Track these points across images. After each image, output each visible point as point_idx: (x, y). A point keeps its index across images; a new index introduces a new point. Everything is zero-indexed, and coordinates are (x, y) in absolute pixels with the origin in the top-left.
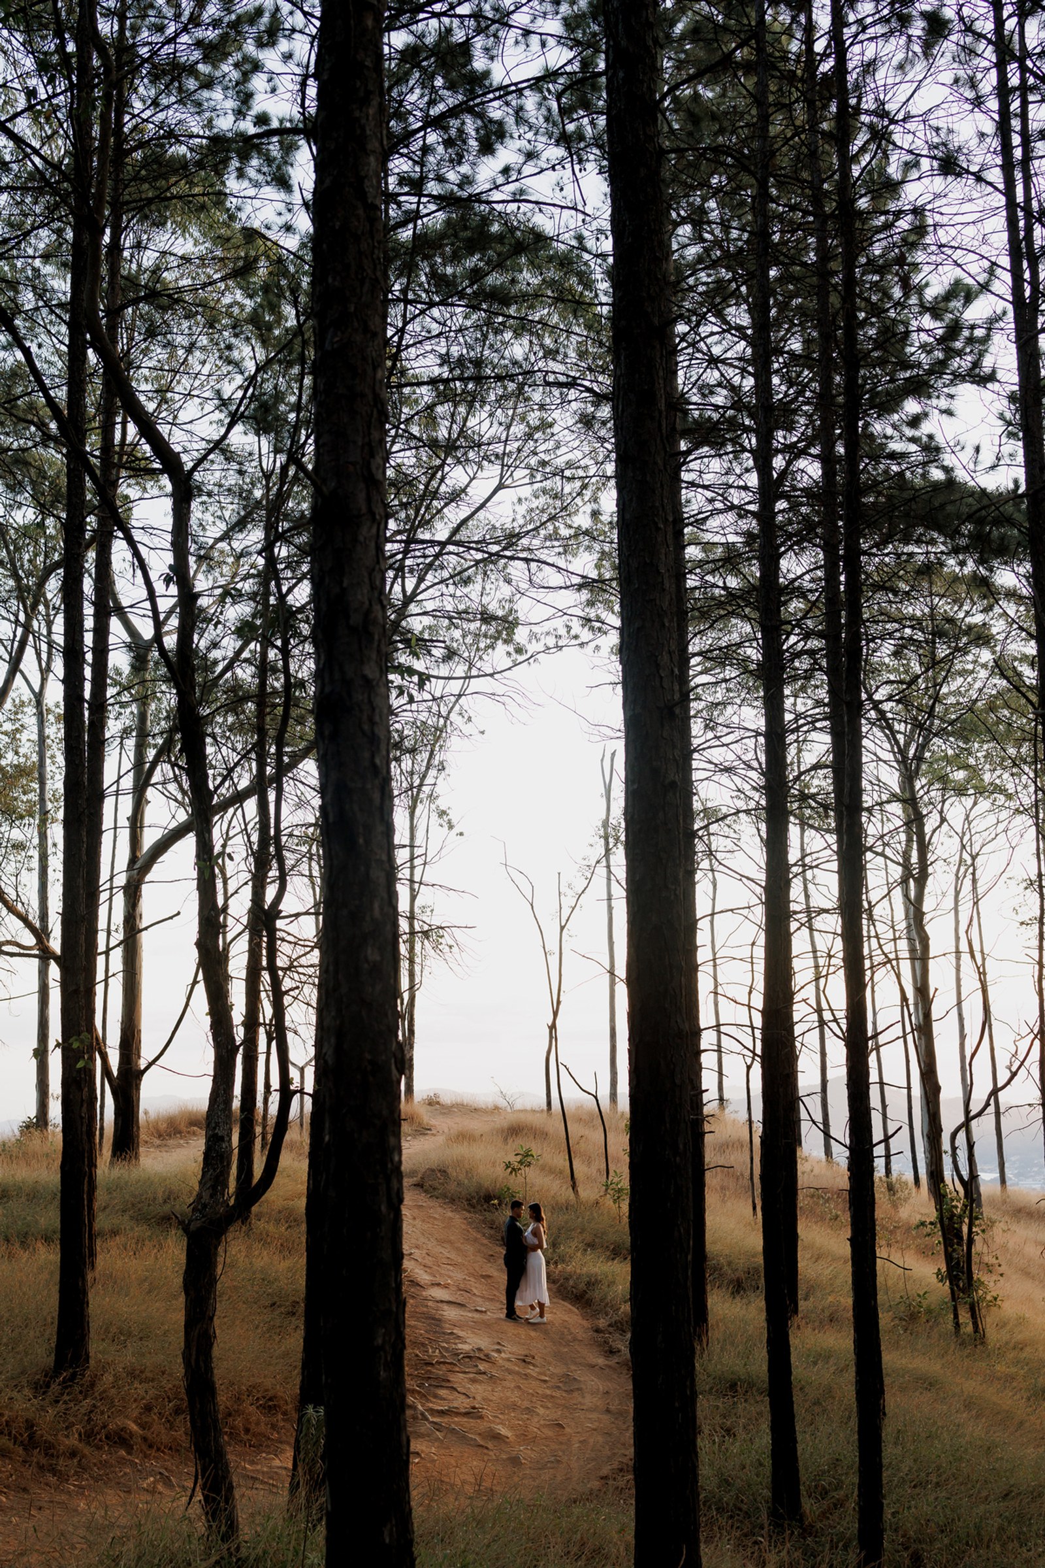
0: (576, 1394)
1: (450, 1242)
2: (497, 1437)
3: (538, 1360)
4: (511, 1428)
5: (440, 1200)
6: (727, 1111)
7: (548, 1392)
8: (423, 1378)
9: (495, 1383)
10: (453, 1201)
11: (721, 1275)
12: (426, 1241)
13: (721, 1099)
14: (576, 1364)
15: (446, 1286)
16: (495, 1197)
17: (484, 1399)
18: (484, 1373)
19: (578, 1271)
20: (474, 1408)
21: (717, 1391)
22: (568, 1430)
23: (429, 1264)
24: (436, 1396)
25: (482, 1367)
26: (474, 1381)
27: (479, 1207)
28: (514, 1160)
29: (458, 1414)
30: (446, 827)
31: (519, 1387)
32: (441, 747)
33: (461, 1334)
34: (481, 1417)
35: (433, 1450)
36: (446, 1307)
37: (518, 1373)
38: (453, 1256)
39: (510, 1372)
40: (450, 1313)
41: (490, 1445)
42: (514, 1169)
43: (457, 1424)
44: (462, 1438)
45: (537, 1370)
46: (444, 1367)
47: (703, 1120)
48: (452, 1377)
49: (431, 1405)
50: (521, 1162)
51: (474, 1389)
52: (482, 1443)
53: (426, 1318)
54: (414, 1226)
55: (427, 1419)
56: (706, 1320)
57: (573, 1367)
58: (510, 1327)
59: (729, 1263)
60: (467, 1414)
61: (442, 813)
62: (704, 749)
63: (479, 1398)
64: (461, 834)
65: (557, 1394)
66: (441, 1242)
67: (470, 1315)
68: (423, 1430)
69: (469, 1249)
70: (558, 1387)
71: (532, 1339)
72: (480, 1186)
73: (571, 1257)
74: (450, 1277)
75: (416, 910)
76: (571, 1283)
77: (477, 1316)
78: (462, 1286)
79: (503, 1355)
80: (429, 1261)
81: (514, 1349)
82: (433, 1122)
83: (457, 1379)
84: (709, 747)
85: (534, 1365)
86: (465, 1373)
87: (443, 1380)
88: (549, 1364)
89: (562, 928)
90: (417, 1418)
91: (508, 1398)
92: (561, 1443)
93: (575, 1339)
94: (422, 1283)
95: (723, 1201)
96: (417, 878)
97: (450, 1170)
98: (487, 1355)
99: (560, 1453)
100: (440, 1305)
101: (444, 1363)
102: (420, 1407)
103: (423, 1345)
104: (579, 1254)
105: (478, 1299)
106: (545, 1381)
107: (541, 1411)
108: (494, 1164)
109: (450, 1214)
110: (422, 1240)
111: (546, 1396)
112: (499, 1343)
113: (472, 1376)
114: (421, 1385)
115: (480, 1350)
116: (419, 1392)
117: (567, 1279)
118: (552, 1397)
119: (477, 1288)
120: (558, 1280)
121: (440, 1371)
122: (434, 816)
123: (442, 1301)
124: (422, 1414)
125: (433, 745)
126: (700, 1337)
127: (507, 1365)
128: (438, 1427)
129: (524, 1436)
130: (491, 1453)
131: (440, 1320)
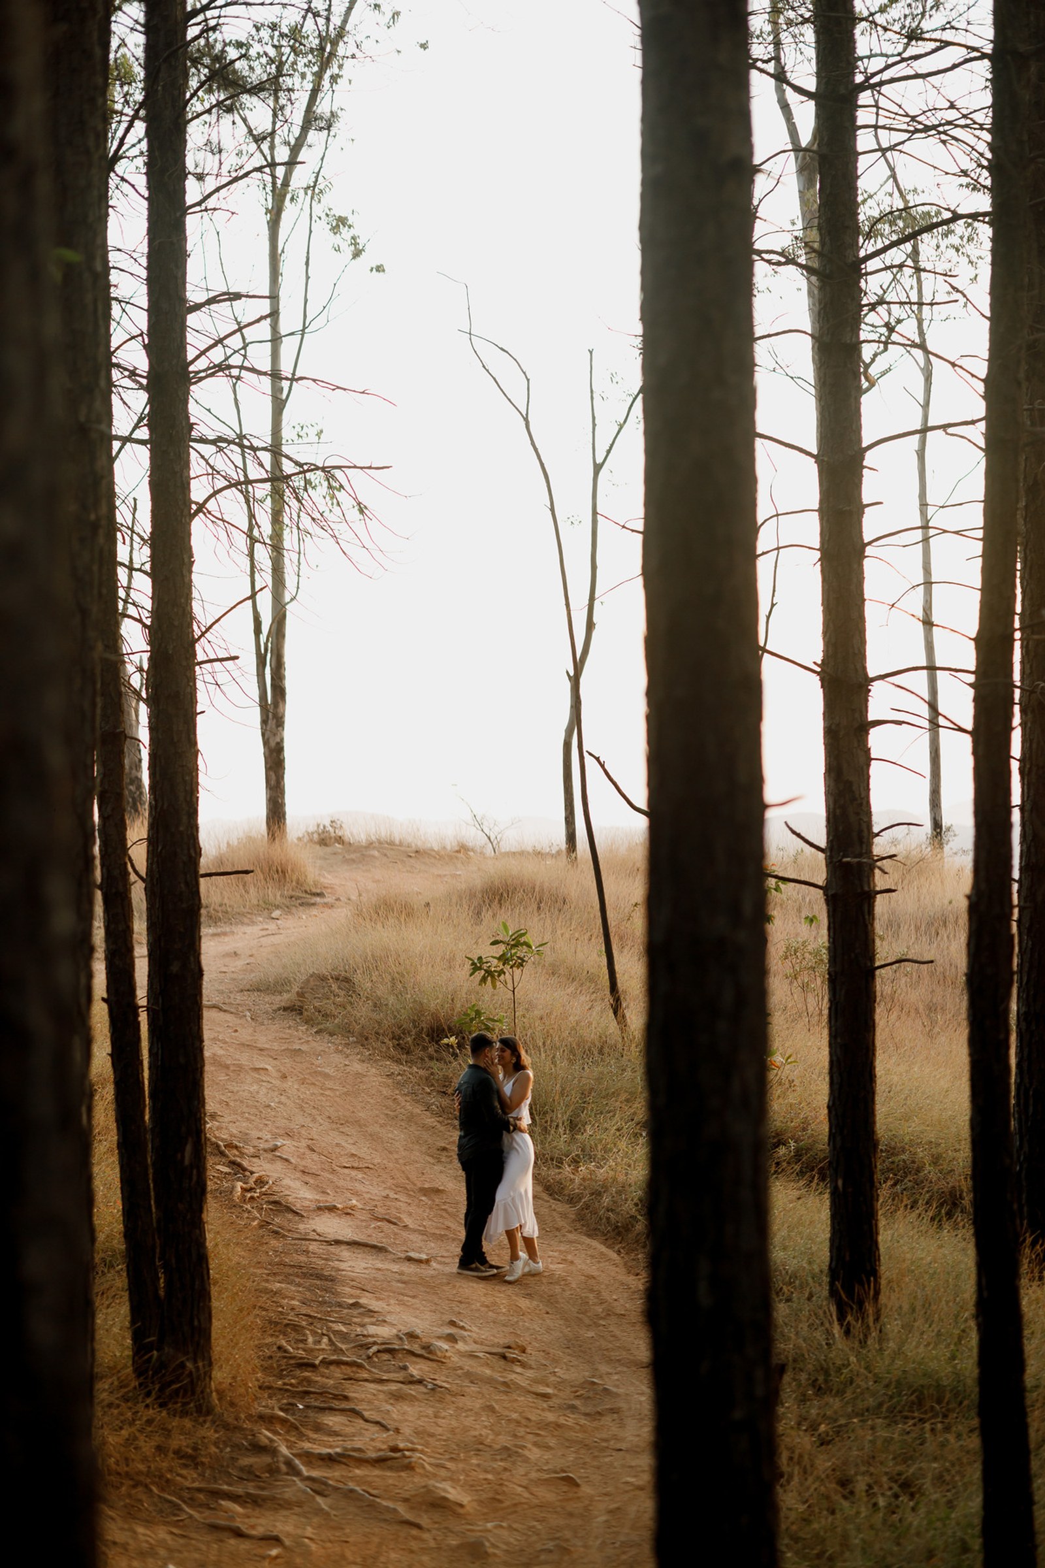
0: (607, 1420)
1: (358, 1123)
2: (439, 1505)
3: (533, 1356)
4: (471, 1487)
5: (337, 1039)
6: (946, 848)
7: (551, 1417)
8: (294, 1395)
9: (441, 1401)
10: (363, 1040)
11: (917, 1183)
12: (307, 1121)
13: (937, 825)
14: (610, 1361)
15: (348, 1213)
16: (452, 1031)
17: (417, 1433)
18: (420, 1382)
19: (621, 1178)
20: (395, 1449)
21: (891, 1410)
22: (586, 1490)
23: (314, 1168)
24: (318, 1428)
25: (416, 1369)
26: (397, 1397)
27: (418, 1052)
28: (491, 953)
29: (362, 1462)
30: (348, 251)
31: (491, 1409)
32: (334, 79)
33: (375, 1305)
34: (409, 1467)
35: (309, 1531)
36: (345, 1253)
37: (490, 1381)
38: (364, 1150)
39: (472, 1378)
40: (354, 1265)
41: (424, 1521)
42: (489, 973)
43: (360, 1481)
44: (368, 1506)
45: (530, 1373)
46: (337, 1372)
47: (872, 868)
48: (354, 1391)
49: (307, 1445)
50: (503, 959)
51: (396, 1412)
52: (408, 1516)
53: (305, 1275)
54: (283, 1092)
55: (298, 1473)
56: (874, 1272)
57: (604, 1368)
58: (475, 1291)
59: (936, 1160)
60: (380, 1462)
61: (340, 223)
62: (882, 83)
63: (406, 1430)
64: (380, 269)
65: (570, 1420)
66: (339, 1123)
67: (395, 1267)
68: (288, 1494)
69: (398, 1136)
70: (573, 1408)
71: (521, 1313)
72: (420, 1009)
73: (606, 1150)
74: (356, 1193)
75: (287, 433)
76: (606, 1200)
77: (409, 1269)
78: (381, 1211)
79: (461, 1346)
80: (312, 1162)
81: (485, 1334)
82: (328, 879)
83: (364, 1394)
84: (893, 80)
85: (523, 1365)
86: (381, 1381)
87: (336, 1397)
88: (556, 1361)
89: (598, 468)
90: (278, 1470)
91: (466, 1430)
92: (571, 1515)
93: (609, 1313)
94: (298, 1207)
95: (931, 1035)
96: (286, 368)
97: (357, 978)
98: (427, 1347)
99: (568, 1534)
100: (332, 1249)
101: (338, 1363)
102: (284, 1450)
103: (296, 1328)
104: (622, 1145)
105: (414, 1237)
106: (545, 1396)
107: (534, 1454)
108: (450, 963)
109: (357, 1067)
110: (300, 1119)
111: (546, 1425)
112: (453, 1323)
113: (393, 1387)
114: (289, 1408)
115: (412, 1336)
116: (283, 1421)
117: (598, 1194)
118: (558, 1426)
119: (412, 1214)
120: (580, 1197)
121: (329, 1379)
122: (322, 228)
123: (338, 1242)
124: (289, 1463)
125: (319, 76)
126: (861, 1304)
127: (468, 1364)
128: (320, 1488)
129: (494, 1503)
130: (426, 1536)
131: (332, 1280)
